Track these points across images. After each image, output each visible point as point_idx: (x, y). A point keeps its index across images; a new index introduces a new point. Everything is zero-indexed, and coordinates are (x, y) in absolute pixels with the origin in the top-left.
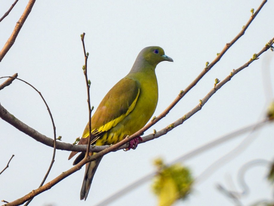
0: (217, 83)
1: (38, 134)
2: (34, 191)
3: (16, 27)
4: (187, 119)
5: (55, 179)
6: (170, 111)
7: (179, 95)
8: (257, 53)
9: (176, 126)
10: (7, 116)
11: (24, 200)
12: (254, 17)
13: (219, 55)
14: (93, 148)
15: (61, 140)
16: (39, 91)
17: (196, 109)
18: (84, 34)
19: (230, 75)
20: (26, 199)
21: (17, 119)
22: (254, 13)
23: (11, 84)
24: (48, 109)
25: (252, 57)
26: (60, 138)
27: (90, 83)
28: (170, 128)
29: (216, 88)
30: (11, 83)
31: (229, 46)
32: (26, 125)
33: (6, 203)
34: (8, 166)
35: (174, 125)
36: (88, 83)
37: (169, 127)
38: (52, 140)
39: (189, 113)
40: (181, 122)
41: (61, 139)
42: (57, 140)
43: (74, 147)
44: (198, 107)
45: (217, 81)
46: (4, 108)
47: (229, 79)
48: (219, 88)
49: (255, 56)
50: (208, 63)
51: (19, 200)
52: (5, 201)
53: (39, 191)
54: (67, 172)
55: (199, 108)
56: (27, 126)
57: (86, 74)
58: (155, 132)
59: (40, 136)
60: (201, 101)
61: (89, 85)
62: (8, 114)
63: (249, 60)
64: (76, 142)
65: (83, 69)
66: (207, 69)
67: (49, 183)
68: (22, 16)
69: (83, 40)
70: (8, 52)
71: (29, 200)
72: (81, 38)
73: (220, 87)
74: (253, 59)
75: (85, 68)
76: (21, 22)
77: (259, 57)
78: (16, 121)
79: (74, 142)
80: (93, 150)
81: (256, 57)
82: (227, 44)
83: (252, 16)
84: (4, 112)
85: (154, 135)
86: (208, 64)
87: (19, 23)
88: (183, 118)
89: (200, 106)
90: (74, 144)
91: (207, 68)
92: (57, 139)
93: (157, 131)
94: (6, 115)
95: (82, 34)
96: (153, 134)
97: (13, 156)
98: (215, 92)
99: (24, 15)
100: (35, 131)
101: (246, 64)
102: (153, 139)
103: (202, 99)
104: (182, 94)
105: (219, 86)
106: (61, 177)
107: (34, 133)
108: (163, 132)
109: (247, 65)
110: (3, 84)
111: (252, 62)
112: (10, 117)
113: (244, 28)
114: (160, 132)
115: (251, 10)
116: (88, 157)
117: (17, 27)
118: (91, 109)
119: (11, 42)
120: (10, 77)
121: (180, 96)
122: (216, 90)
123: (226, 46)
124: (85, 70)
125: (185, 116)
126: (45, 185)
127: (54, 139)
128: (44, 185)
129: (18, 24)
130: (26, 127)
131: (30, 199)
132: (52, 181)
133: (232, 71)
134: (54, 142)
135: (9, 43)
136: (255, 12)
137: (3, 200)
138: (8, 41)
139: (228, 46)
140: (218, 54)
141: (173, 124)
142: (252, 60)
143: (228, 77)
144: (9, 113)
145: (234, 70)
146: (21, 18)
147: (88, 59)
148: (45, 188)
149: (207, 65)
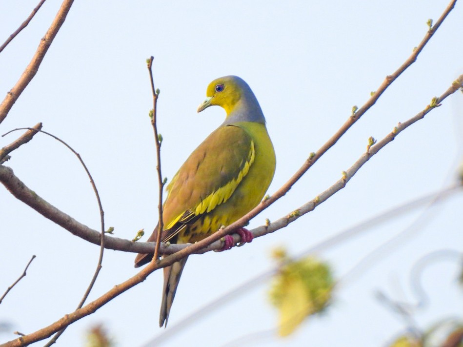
0: (372, 145)
1: (74, 224)
2: (67, 316)
3: (39, 46)
4: (322, 202)
5: (103, 296)
6: (293, 187)
7: (308, 160)
8: (439, 96)
9: (303, 214)
10: (24, 193)
11: (50, 331)
12: (432, 33)
13: (374, 95)
14: (166, 247)
15: (113, 234)
16: (78, 153)
17: (337, 186)
18: (152, 58)
19: (394, 132)
20: (54, 329)
21: (41, 198)
22: (432, 27)
23: (31, 141)
24: (92, 181)
25: (430, 103)
26: (111, 231)
27: (161, 139)
28: (293, 217)
29: (369, 152)
30: (31, 138)
31: (391, 80)
32: (55, 208)
33: (21, 336)
34: (25, 274)
35: (299, 212)
36: (159, 139)
37: (291, 215)
38: (98, 233)
39: (325, 193)
40: (312, 208)
41: (113, 232)
42: (106, 234)
43: (134, 245)
44: (340, 183)
45: (372, 141)
46: (19, 180)
47: (392, 138)
48: (375, 153)
49: (434, 101)
50: (356, 108)
51: (43, 331)
52: (19, 334)
53: (75, 316)
54: (123, 285)
55: (342, 185)
56: (57, 209)
57: (154, 124)
58: (269, 223)
59: (78, 226)
60: (345, 173)
61: (159, 142)
62: (26, 190)
63: (425, 108)
64: (138, 237)
65: (150, 116)
66: (354, 119)
67: (92, 304)
68: (50, 29)
69: (150, 69)
70: (27, 87)
71: (60, 331)
72: (146, 64)
73: (376, 150)
74: (431, 105)
75: (154, 114)
76: (49, 39)
77: (441, 103)
78: (39, 201)
79: (134, 238)
80: (166, 250)
81: (437, 102)
82: (388, 77)
83: (429, 32)
84: (19, 187)
85: (266, 228)
86: (356, 110)
87: (45, 40)
88: (315, 201)
89: (343, 181)
90: (134, 241)
91: (354, 117)
92: (106, 232)
93: (272, 222)
94: (23, 191)
95: (149, 57)
96: (265, 226)
97: (34, 257)
98: (368, 159)
99: (53, 27)
100: (70, 219)
101: (420, 114)
102: (264, 234)
103: (346, 171)
104: (313, 159)
105: (374, 149)
106: (112, 293)
107: (69, 221)
108: (281, 223)
109: (422, 116)
110: (18, 141)
111: (430, 110)
112: (29, 195)
113: (416, 51)
114: (276, 223)
115: (427, 21)
116: (157, 260)
117: (41, 46)
118: (163, 182)
119: (31, 72)
120: (29, 129)
121: (309, 162)
122: (369, 155)
123: (386, 81)
124: (153, 117)
125: (318, 197)
126: (86, 307)
127: (100, 232)
128: (83, 306)
129: (44, 42)
130: (56, 211)
131: (60, 328)
132: (97, 300)
133: (397, 125)
134: (102, 236)
135: (29, 73)
136: (434, 24)
137: (16, 331)
138: (27, 70)
139: (389, 80)
140: (372, 93)
141: (298, 210)
142: (430, 108)
143: (390, 135)
144: (27, 187)
145: (400, 123)
146: (49, 33)
147: (158, 100)
148: (85, 311)
149: (354, 112)
